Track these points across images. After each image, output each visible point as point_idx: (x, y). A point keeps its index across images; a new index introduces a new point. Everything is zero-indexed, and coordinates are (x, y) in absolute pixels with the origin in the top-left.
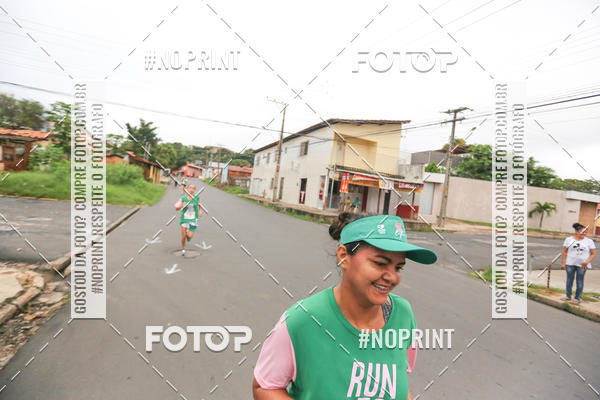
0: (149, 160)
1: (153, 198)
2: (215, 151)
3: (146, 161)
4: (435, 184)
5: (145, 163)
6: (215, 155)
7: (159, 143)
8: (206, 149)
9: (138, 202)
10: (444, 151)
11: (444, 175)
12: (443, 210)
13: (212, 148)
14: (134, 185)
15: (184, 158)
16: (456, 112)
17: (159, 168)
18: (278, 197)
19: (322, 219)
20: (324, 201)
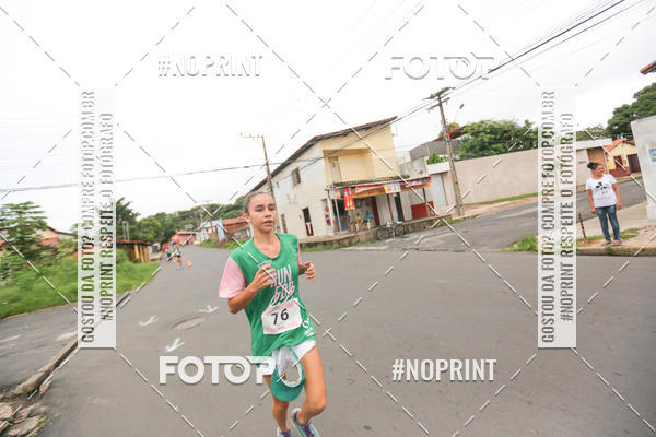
0: (132, 239)
2: (204, 210)
3: (128, 241)
4: (442, 174)
5: (127, 244)
7: (138, 219)
8: (193, 210)
10: (441, 139)
11: (448, 163)
12: (458, 198)
13: (199, 207)
14: (118, 270)
15: (172, 226)
16: (438, 94)
17: (144, 244)
19: (337, 245)
20: (333, 225)
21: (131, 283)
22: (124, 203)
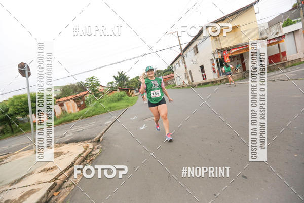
1: (133, 102)
3: (126, 88)
4: (294, 32)
7: (129, 79)
9: (127, 106)
11: (300, 23)
14: (124, 100)
17: (132, 89)
18: (191, 81)
19: (219, 83)
20: (217, 72)
21: (128, 104)
22: (123, 73)
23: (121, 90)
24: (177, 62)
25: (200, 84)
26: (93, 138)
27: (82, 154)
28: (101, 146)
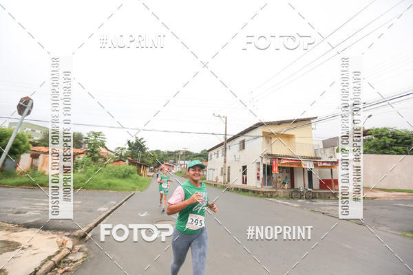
0: (141, 162)
1: (142, 186)
2: (182, 153)
5: (138, 164)
6: (181, 156)
7: (147, 151)
8: (176, 152)
9: (134, 189)
13: (180, 151)
14: (132, 179)
15: (162, 159)
17: (147, 166)
18: (227, 181)
19: (262, 195)
20: (261, 180)
21: (136, 187)
22: (142, 141)
23: (131, 163)
24: (215, 151)
25: (237, 189)
26: (75, 230)
27: (53, 256)
28: (86, 249)
